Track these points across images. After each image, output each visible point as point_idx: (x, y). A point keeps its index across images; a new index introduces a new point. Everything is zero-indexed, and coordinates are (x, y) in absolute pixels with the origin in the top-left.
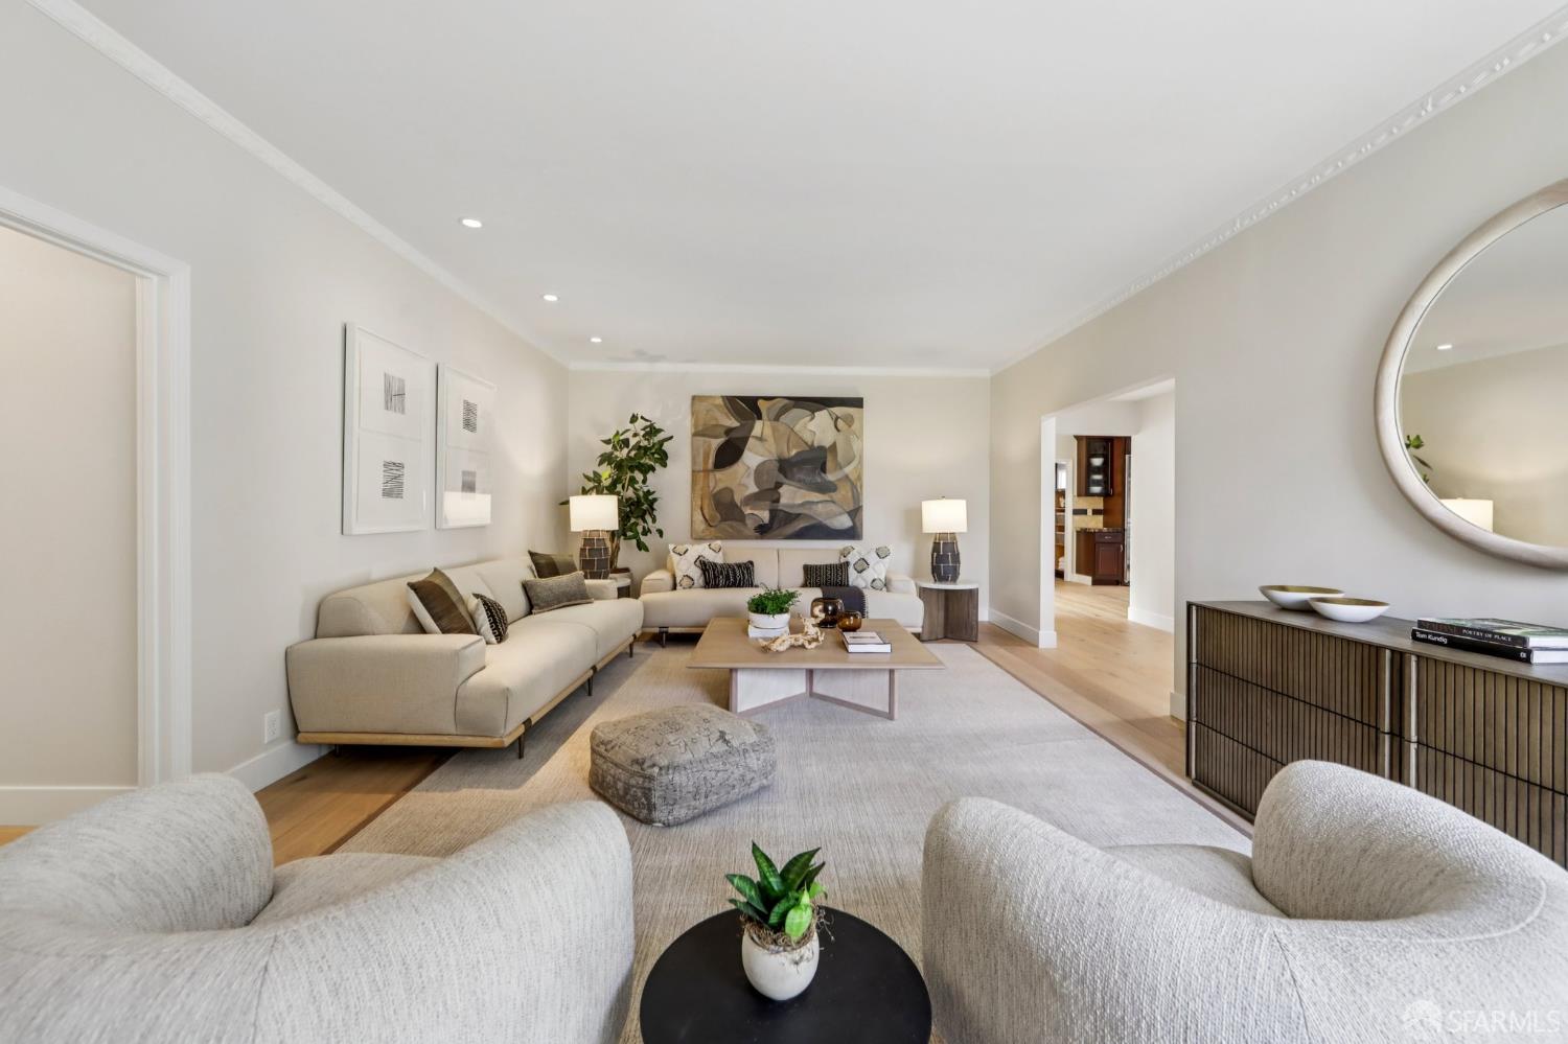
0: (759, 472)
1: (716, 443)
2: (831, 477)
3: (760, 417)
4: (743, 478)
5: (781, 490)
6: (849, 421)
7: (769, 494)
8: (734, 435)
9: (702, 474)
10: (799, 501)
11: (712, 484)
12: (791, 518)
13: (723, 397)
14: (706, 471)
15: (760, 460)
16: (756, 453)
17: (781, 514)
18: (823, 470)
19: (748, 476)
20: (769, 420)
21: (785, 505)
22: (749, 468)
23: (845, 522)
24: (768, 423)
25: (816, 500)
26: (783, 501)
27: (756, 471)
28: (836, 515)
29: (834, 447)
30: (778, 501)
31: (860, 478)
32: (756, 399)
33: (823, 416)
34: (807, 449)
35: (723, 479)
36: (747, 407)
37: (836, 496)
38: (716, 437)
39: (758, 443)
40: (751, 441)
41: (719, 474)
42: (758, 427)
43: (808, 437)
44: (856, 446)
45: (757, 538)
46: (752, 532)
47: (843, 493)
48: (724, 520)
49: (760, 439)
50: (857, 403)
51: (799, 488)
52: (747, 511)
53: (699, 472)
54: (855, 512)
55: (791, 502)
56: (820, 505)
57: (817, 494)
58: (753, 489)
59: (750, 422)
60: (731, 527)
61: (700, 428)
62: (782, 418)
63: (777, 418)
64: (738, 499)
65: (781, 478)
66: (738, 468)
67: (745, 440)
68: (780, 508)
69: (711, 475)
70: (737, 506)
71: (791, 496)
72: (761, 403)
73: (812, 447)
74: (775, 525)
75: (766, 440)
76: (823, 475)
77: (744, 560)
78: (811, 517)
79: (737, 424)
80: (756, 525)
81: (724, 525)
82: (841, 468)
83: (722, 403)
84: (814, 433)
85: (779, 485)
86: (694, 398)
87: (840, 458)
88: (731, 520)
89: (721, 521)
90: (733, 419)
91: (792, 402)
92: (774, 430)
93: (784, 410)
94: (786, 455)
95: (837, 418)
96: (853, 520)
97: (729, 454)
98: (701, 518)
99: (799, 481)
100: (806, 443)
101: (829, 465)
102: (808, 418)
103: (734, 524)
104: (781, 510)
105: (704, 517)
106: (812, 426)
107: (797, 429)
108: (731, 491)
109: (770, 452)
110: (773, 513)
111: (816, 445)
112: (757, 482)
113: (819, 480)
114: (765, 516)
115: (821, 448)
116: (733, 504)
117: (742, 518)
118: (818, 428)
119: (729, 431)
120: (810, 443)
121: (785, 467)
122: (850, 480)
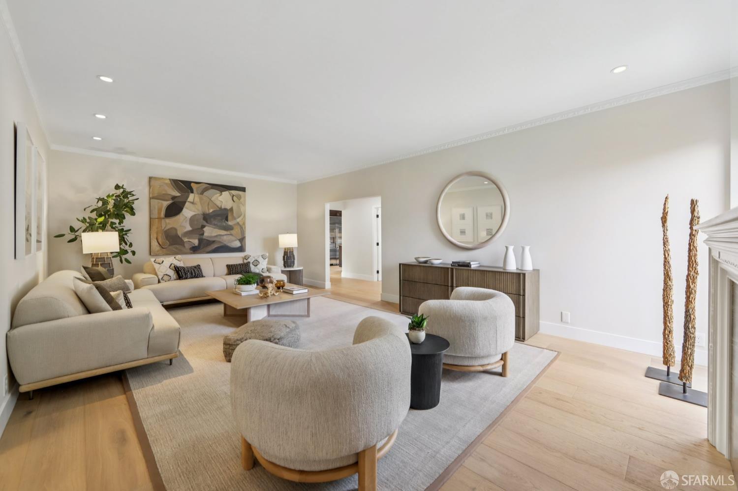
0: (192, 220)
1: (166, 204)
2: (230, 223)
3: (192, 192)
4: (183, 222)
5: (205, 229)
6: (239, 197)
7: (198, 230)
8: (176, 200)
9: (157, 220)
10: (214, 234)
11: (163, 226)
12: (209, 242)
13: (170, 179)
14: (160, 218)
15: (192, 214)
16: (191, 210)
17: (205, 241)
18: (227, 219)
19: (186, 222)
20: (198, 194)
21: (208, 237)
22: (186, 218)
23: (237, 244)
24: (197, 195)
25: (223, 234)
26: (206, 234)
27: (190, 219)
28: (233, 241)
29: (231, 209)
30: (203, 234)
31: (244, 224)
32: (190, 182)
33: (226, 194)
34: (218, 209)
35: (171, 223)
36: (185, 186)
37: (232, 232)
38: (167, 200)
39: (191, 205)
40: (187, 204)
41: (168, 220)
42: (191, 197)
43: (219, 204)
44: (242, 209)
45: (191, 253)
46: (189, 251)
47: (236, 231)
48: (171, 244)
49: (193, 203)
50: (243, 189)
51: (214, 228)
52: (186, 240)
53: (156, 218)
54: (242, 240)
55: (210, 235)
56: (225, 237)
57: (223, 231)
58: (189, 228)
59: (187, 194)
60: (176, 248)
61: (156, 195)
62: (205, 194)
63: (202, 193)
64: (180, 233)
65: (205, 223)
66: (180, 217)
67: (184, 203)
68: (204, 238)
69: (163, 221)
70: (180, 238)
71: (210, 232)
72: (192, 185)
73: (221, 209)
74: (201, 247)
75: (195, 204)
76: (226, 222)
77: (195, 264)
78: (220, 242)
79: (178, 194)
80: (191, 247)
81: (172, 248)
82: (235, 219)
83: (170, 182)
84: (222, 202)
85: (203, 227)
86: (150, 178)
87: (235, 215)
88: (176, 244)
89: (169, 245)
90: (177, 192)
91: (210, 186)
92: (201, 199)
93: (206, 190)
94: (208, 212)
95: (233, 196)
96: (241, 243)
97: (174, 209)
98: (157, 244)
99: (215, 225)
100: (218, 207)
101: (230, 218)
102: (219, 194)
103: (177, 246)
104: (205, 239)
105: (159, 243)
106: (221, 198)
107: (212, 199)
108: (176, 230)
109: (198, 210)
110: (200, 241)
111: (223, 207)
112: (191, 225)
113: (224, 224)
114: (196, 242)
115: (225, 209)
116: (177, 236)
117: (182, 243)
118: (224, 200)
119: (174, 198)
120: (220, 206)
121: (207, 218)
122: (240, 226)
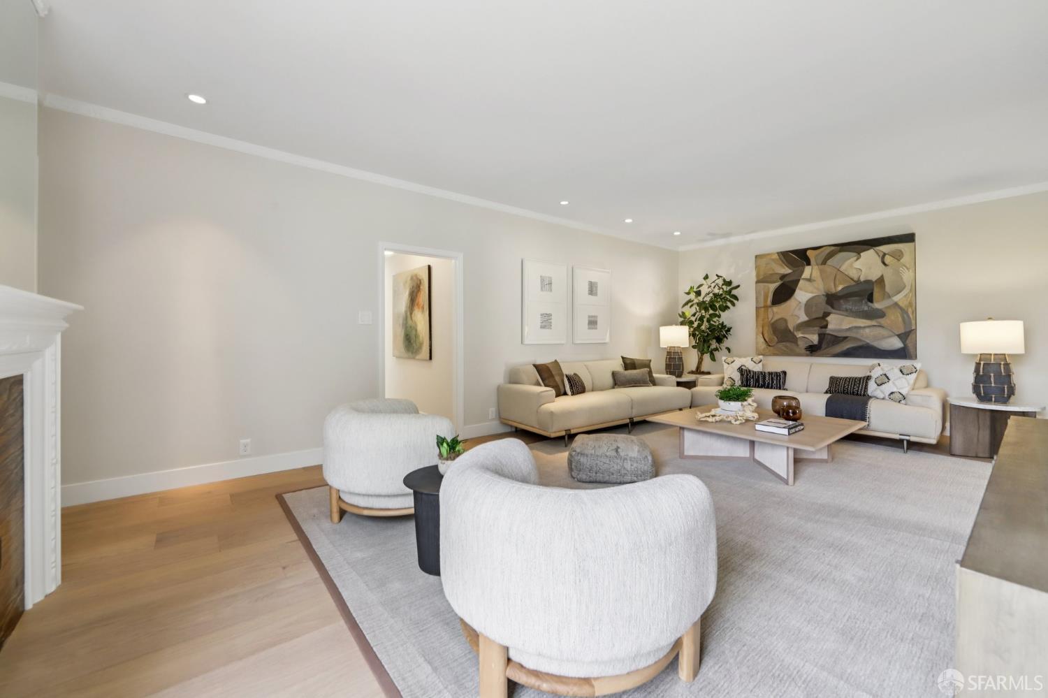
0: (809, 306)
1: (773, 287)
2: (877, 305)
3: (809, 263)
4: (795, 310)
5: (829, 319)
6: (898, 256)
7: (818, 321)
8: (787, 279)
9: (763, 309)
10: (845, 326)
11: (770, 316)
12: (837, 340)
13: (778, 253)
14: (766, 307)
15: (810, 295)
16: (806, 292)
17: (829, 337)
18: (870, 299)
19: (800, 309)
20: (817, 264)
21: (831, 330)
22: (800, 303)
23: (896, 344)
24: (816, 267)
25: (862, 325)
26: (830, 327)
27: (806, 305)
28: (884, 338)
29: (881, 280)
30: (826, 326)
31: (913, 305)
32: (806, 250)
33: (869, 256)
34: (853, 283)
35: (780, 311)
36: (799, 257)
37: (882, 321)
38: (775, 282)
39: (807, 283)
40: (801, 282)
41: (775, 309)
42: (807, 271)
43: (854, 274)
44: (907, 276)
45: (807, 355)
46: (804, 351)
47: (894, 318)
48: (780, 341)
49: (809, 280)
50: (910, 238)
51: (847, 316)
52: (799, 335)
53: (761, 308)
54: (908, 335)
55: (838, 327)
56: (867, 330)
57: (864, 321)
58: (804, 318)
59: (801, 268)
60: (786, 347)
61: (761, 277)
62: (829, 262)
63: (824, 263)
64: (791, 327)
65: (829, 309)
66: (791, 303)
67: (797, 282)
68: (828, 332)
69: (770, 310)
70: (790, 331)
71: (837, 322)
72: (809, 253)
73: (858, 282)
74: (823, 346)
75: (814, 281)
76: (870, 304)
77: (779, 370)
78: (856, 339)
79: (790, 271)
80: (807, 345)
81: (780, 345)
82: (889, 297)
83: (778, 257)
84: (860, 269)
85: (827, 314)
86: (756, 257)
87: (888, 289)
88: (787, 341)
89: (777, 343)
90: (787, 268)
91: (838, 248)
92: (822, 272)
93: (831, 255)
94: (833, 291)
95: (885, 254)
96: (904, 342)
97: (784, 293)
98: (763, 340)
99: (847, 310)
100: (852, 279)
101: (876, 295)
102: (855, 258)
103: (788, 344)
104: (829, 334)
105: (765, 339)
106: (858, 264)
107: (841, 269)
108: (786, 321)
109: (818, 289)
110: (822, 337)
111: (862, 279)
112: (807, 312)
113: (866, 308)
114: (815, 339)
115: (868, 282)
116: (787, 331)
117: (794, 340)
118: (866, 266)
119: (783, 277)
120: (856, 279)
121: (832, 300)
122: (901, 308)
